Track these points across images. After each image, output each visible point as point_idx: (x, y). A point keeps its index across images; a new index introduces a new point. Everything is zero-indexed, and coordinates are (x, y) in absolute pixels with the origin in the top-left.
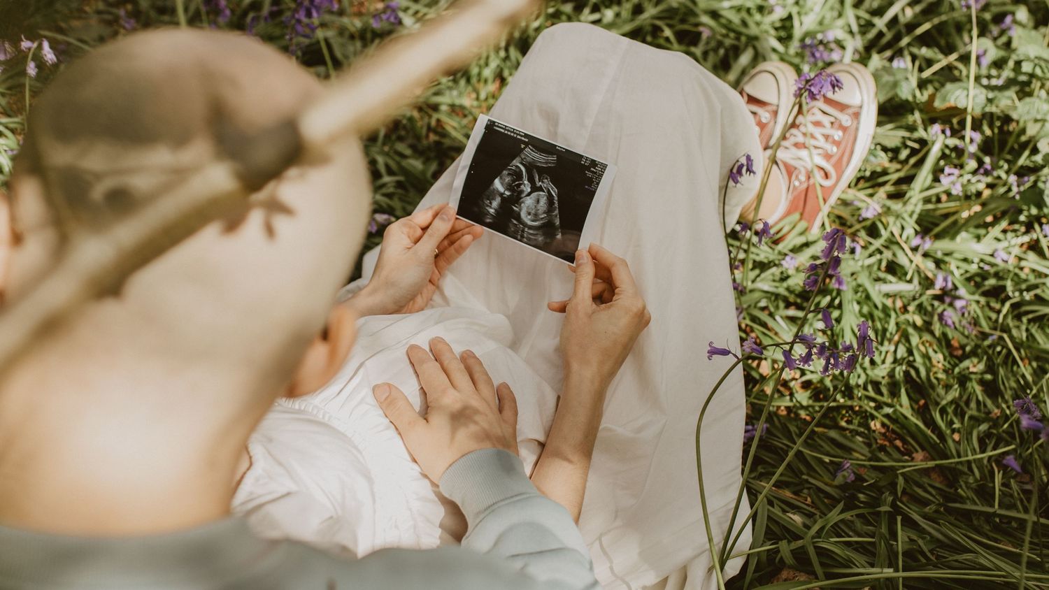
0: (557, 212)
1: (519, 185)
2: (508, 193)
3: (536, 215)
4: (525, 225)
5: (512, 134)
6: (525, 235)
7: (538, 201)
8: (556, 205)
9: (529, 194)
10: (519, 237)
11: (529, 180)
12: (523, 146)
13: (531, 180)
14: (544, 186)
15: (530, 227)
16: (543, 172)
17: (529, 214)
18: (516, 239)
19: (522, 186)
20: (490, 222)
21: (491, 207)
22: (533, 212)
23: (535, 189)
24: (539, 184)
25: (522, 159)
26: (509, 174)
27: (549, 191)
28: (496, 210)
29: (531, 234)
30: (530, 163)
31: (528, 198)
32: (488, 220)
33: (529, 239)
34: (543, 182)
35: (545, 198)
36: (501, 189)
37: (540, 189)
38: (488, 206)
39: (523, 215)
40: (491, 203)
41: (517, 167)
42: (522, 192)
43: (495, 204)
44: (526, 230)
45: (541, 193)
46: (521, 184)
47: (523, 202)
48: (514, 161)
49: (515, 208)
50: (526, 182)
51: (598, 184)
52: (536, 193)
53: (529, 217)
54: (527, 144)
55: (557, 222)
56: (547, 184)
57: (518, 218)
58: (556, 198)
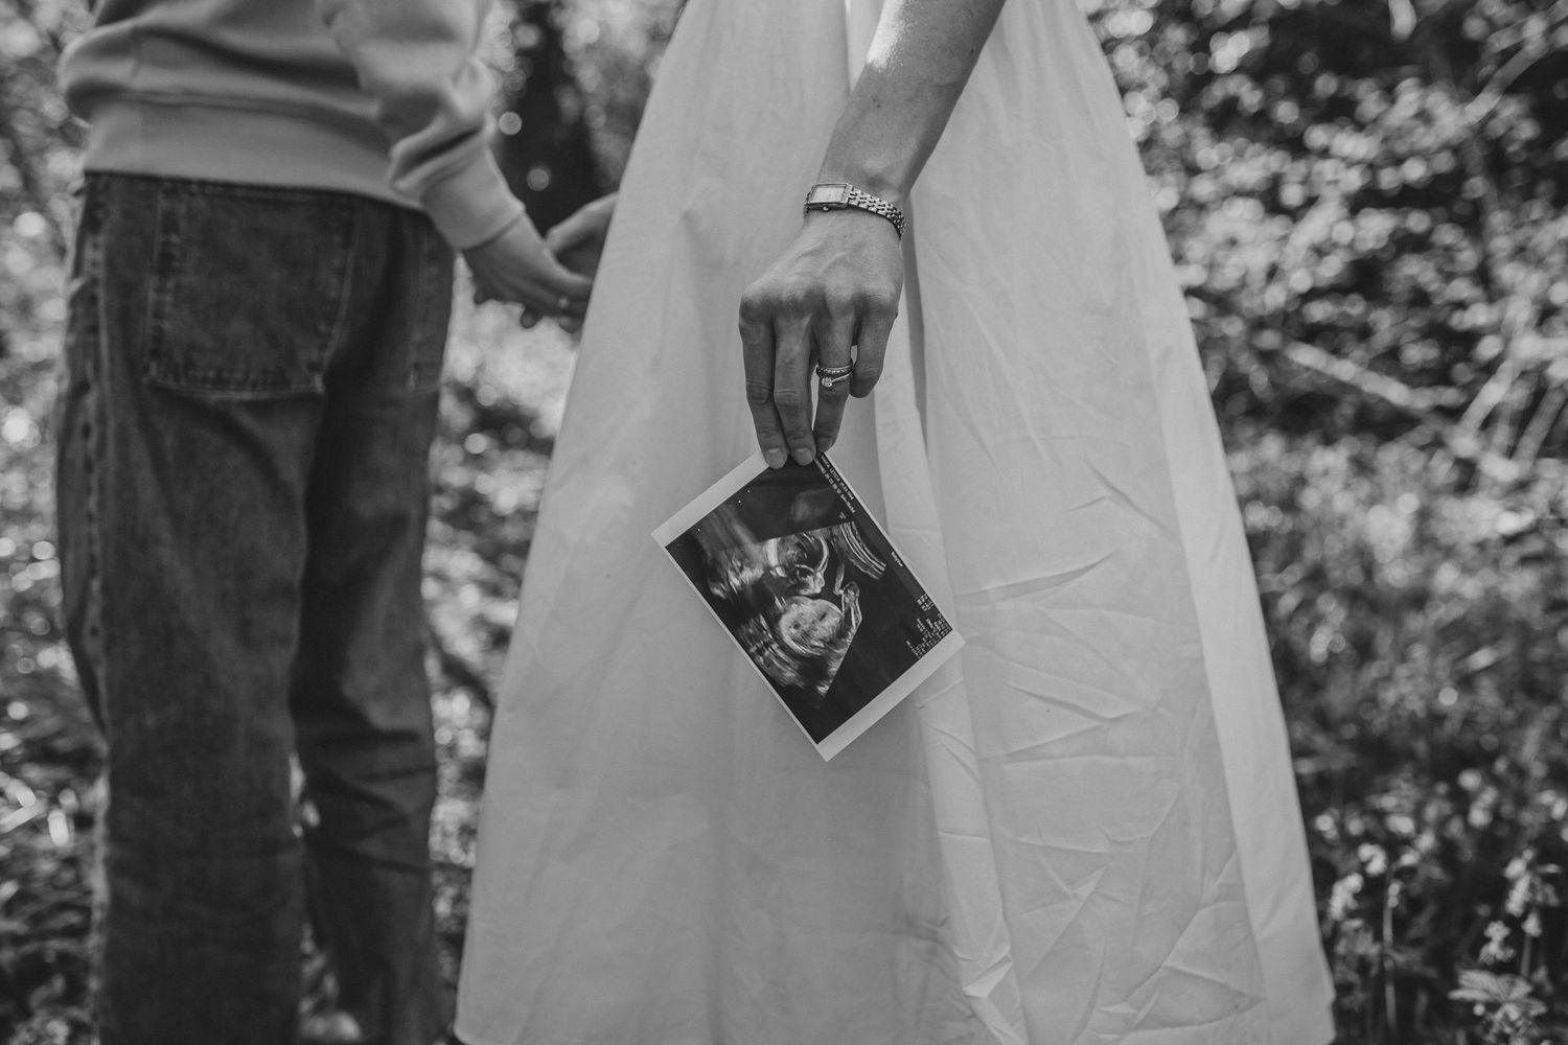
0: (843, 651)
1: (805, 573)
2: (780, 572)
3: (806, 635)
4: (778, 638)
5: (835, 486)
6: (767, 653)
7: (823, 617)
8: (849, 640)
9: (814, 597)
10: (753, 650)
11: (825, 575)
12: (842, 516)
13: (830, 578)
14: (846, 599)
15: (784, 647)
16: (856, 578)
17: (797, 626)
18: (746, 649)
19: (810, 578)
20: (718, 597)
21: (737, 576)
22: (805, 627)
23: (827, 593)
24: (839, 591)
25: (832, 536)
26: (799, 545)
27: (848, 613)
28: (743, 584)
29: (777, 657)
30: (841, 549)
31: (810, 601)
32: (717, 592)
33: (769, 663)
34: (846, 592)
35: (837, 619)
36: (773, 560)
37: (837, 601)
38: (733, 569)
39: (785, 623)
40: (741, 569)
41: (818, 541)
42: (805, 585)
43: (749, 575)
44: (775, 646)
45: (835, 608)
46: (810, 573)
47: (797, 602)
48: (818, 531)
49: (777, 602)
50: (820, 575)
51: (927, 649)
52: (826, 603)
53: (793, 631)
54: (850, 518)
55: (834, 667)
56: (851, 598)
57: (774, 621)
58: (854, 630)
